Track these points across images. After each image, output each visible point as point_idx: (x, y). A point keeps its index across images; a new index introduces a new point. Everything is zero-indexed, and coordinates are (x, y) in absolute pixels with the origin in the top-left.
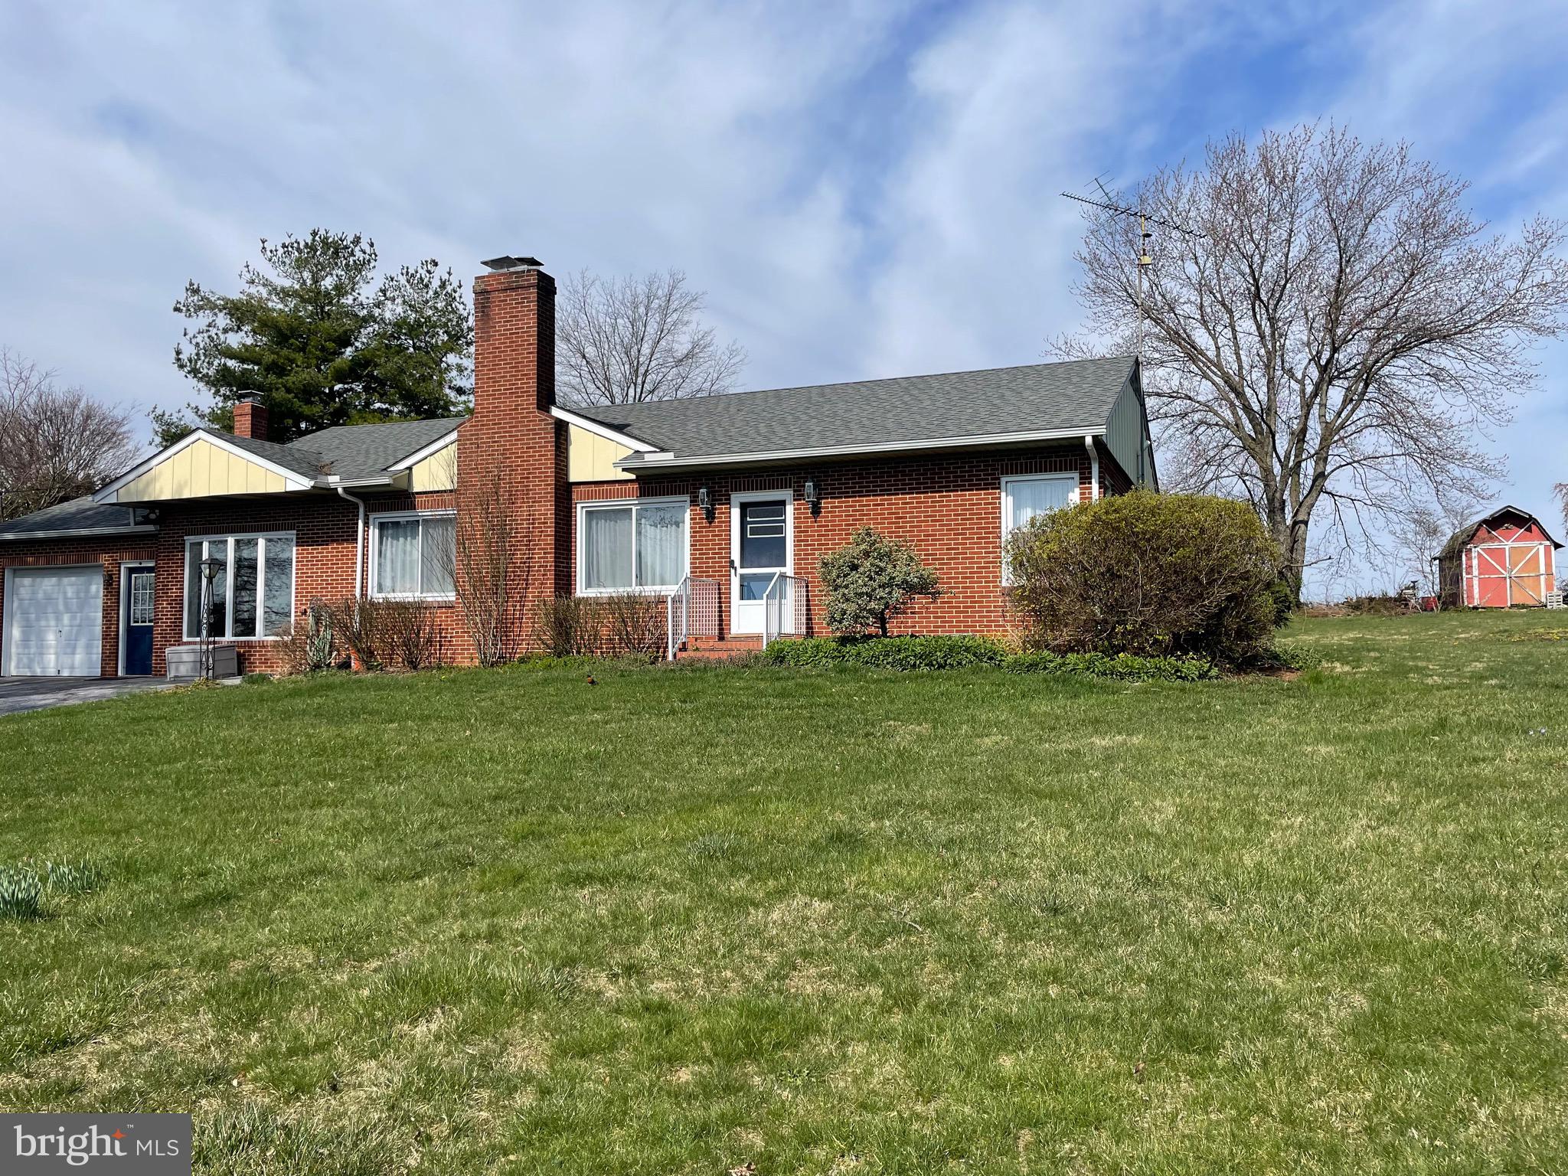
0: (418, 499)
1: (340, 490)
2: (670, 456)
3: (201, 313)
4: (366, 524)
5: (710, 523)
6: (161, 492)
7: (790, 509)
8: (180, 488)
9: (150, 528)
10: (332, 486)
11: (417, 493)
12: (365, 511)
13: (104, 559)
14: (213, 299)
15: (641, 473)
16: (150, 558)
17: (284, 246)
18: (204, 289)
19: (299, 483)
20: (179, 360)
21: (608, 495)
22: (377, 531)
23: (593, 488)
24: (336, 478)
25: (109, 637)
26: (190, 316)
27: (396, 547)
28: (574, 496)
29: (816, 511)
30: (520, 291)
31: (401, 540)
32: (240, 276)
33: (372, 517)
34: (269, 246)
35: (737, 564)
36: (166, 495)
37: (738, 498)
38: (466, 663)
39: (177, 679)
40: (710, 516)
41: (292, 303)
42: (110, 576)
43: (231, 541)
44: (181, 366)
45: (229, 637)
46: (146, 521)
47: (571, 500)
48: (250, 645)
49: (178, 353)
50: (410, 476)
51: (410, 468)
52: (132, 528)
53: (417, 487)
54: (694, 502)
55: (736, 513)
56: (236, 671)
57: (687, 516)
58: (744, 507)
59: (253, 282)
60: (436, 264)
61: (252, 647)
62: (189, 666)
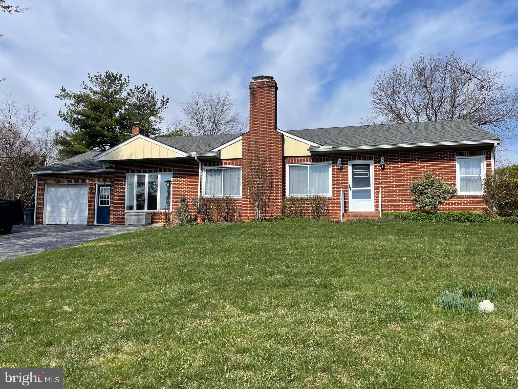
0: (223, 162)
1: (196, 158)
2: (331, 147)
3: (66, 99)
4: (202, 170)
5: (340, 171)
6: (123, 156)
7: (372, 168)
8: (131, 155)
9: (112, 170)
10: (193, 156)
11: (222, 159)
12: (201, 166)
13: (89, 181)
14: (70, 94)
15: (314, 153)
16: (109, 181)
17: (95, 76)
18: (67, 90)
19: (182, 155)
20: (60, 114)
21: (299, 161)
22: (205, 173)
23: (293, 158)
24: (195, 153)
25: (91, 210)
26: (62, 99)
27: (212, 178)
28: (286, 161)
29: (383, 168)
30: (268, 88)
31: (214, 176)
32: (81, 86)
33: (203, 168)
34: (91, 76)
35: (351, 186)
36: (125, 157)
37: (351, 163)
38: (247, 220)
39: (129, 225)
40: (341, 170)
41: (98, 96)
42: (92, 188)
43: (147, 175)
44: (61, 117)
45: (146, 210)
46: (111, 167)
47: (284, 163)
48: (155, 213)
49: (60, 112)
50: (220, 153)
51: (220, 151)
52: (104, 170)
53: (223, 157)
54: (333, 164)
55: (350, 168)
56: (151, 223)
57: (331, 169)
58: (353, 166)
59: (85, 88)
60: (147, 85)
61: (156, 214)
62: (135, 221)
